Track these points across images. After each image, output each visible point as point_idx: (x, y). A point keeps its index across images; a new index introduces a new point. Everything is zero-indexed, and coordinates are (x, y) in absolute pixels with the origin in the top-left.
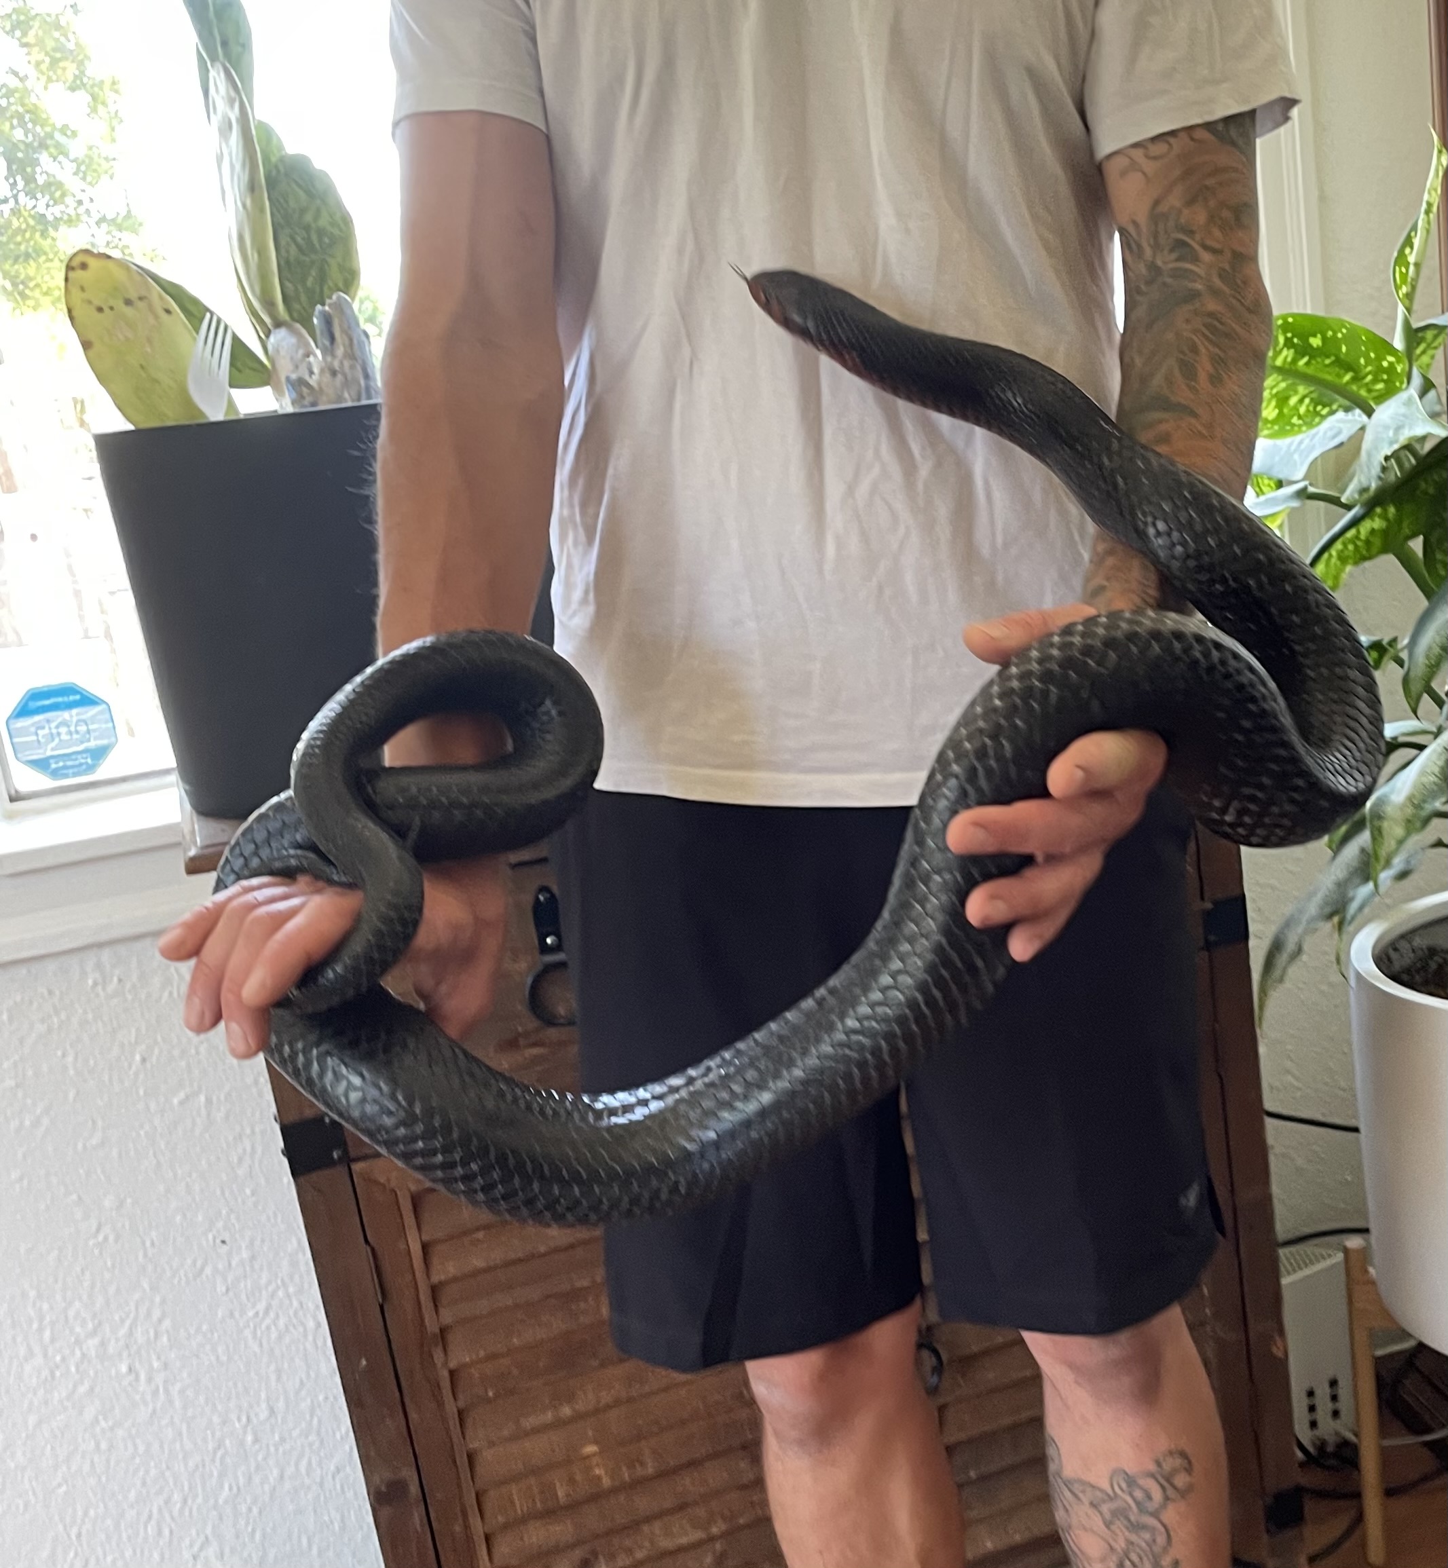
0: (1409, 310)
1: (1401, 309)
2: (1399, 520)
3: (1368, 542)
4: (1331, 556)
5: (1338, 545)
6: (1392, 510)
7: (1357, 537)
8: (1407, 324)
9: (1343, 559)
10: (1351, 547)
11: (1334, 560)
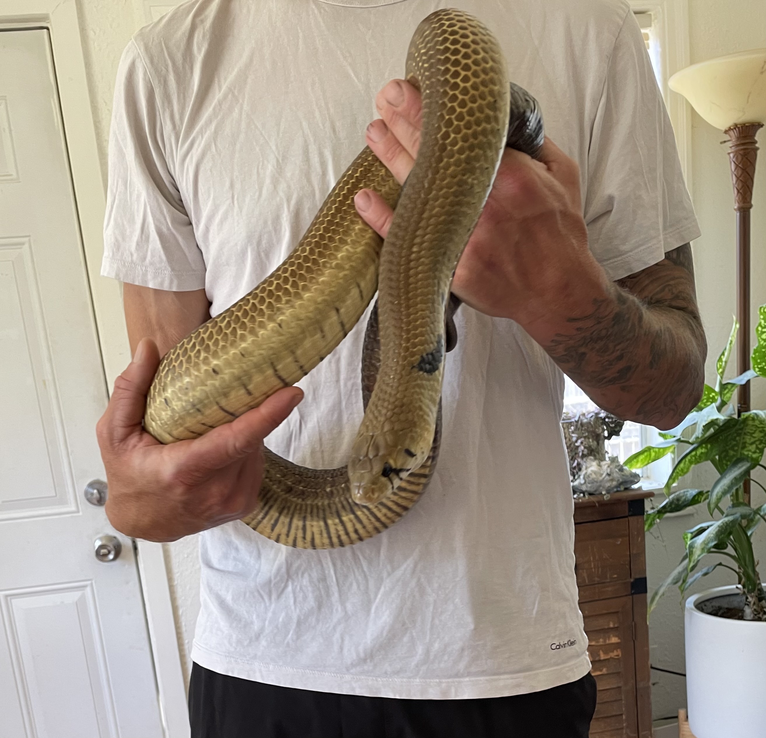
0: (722, 377)
1: (719, 377)
2: (711, 449)
3: (700, 457)
4: (686, 461)
5: (689, 457)
6: (709, 446)
7: (696, 454)
8: (720, 382)
9: (691, 462)
10: (694, 458)
11: (687, 463)
